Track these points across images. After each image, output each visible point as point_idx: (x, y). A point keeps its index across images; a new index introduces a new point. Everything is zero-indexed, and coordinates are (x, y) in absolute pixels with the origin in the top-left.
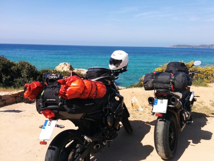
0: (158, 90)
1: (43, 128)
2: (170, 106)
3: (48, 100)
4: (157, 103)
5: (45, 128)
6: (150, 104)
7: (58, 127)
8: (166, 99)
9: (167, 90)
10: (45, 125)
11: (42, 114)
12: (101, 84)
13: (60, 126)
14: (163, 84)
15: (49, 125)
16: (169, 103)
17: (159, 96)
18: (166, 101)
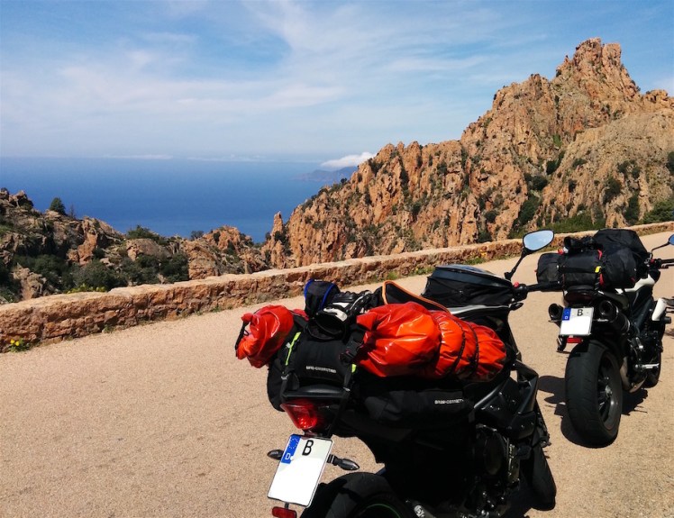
0: (571, 288)
1: (285, 461)
2: (599, 320)
3: (312, 368)
4: (569, 316)
5: (289, 462)
6: (552, 319)
7: (335, 464)
8: (590, 306)
9: (591, 288)
10: (292, 450)
11: (283, 411)
12: (491, 334)
13: (344, 462)
14: (580, 275)
15: (304, 454)
16: (596, 315)
17: (575, 301)
18: (588, 312)
